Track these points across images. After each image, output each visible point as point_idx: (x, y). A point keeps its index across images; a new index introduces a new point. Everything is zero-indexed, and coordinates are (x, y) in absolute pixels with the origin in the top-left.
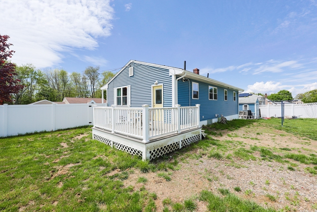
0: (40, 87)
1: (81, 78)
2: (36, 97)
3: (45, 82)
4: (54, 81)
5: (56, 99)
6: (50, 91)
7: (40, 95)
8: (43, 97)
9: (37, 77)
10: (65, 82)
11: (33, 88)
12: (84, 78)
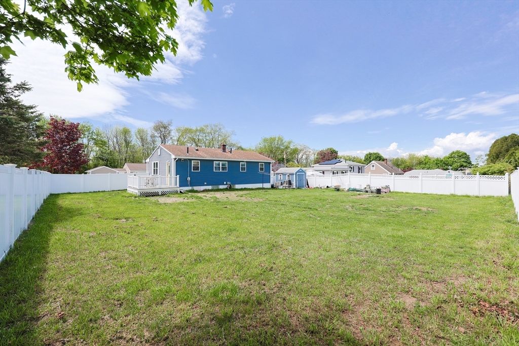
0: (98, 148)
1: (149, 136)
2: (93, 162)
3: (104, 143)
4: (115, 140)
5: (116, 164)
6: (111, 153)
7: (98, 158)
8: (101, 162)
9: (95, 137)
10: (127, 143)
11: (90, 150)
12: (153, 136)
